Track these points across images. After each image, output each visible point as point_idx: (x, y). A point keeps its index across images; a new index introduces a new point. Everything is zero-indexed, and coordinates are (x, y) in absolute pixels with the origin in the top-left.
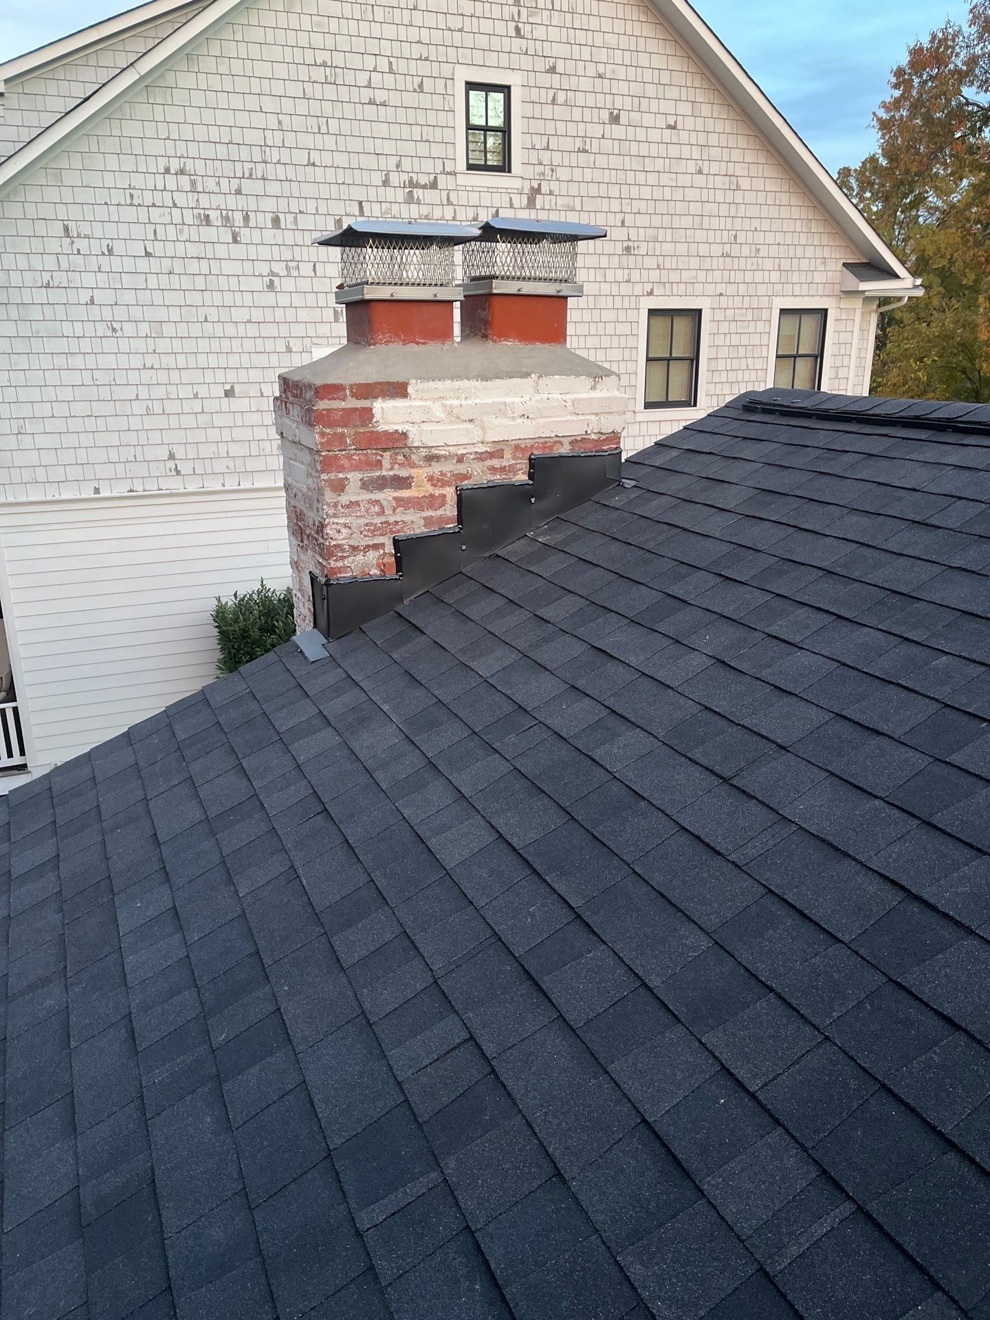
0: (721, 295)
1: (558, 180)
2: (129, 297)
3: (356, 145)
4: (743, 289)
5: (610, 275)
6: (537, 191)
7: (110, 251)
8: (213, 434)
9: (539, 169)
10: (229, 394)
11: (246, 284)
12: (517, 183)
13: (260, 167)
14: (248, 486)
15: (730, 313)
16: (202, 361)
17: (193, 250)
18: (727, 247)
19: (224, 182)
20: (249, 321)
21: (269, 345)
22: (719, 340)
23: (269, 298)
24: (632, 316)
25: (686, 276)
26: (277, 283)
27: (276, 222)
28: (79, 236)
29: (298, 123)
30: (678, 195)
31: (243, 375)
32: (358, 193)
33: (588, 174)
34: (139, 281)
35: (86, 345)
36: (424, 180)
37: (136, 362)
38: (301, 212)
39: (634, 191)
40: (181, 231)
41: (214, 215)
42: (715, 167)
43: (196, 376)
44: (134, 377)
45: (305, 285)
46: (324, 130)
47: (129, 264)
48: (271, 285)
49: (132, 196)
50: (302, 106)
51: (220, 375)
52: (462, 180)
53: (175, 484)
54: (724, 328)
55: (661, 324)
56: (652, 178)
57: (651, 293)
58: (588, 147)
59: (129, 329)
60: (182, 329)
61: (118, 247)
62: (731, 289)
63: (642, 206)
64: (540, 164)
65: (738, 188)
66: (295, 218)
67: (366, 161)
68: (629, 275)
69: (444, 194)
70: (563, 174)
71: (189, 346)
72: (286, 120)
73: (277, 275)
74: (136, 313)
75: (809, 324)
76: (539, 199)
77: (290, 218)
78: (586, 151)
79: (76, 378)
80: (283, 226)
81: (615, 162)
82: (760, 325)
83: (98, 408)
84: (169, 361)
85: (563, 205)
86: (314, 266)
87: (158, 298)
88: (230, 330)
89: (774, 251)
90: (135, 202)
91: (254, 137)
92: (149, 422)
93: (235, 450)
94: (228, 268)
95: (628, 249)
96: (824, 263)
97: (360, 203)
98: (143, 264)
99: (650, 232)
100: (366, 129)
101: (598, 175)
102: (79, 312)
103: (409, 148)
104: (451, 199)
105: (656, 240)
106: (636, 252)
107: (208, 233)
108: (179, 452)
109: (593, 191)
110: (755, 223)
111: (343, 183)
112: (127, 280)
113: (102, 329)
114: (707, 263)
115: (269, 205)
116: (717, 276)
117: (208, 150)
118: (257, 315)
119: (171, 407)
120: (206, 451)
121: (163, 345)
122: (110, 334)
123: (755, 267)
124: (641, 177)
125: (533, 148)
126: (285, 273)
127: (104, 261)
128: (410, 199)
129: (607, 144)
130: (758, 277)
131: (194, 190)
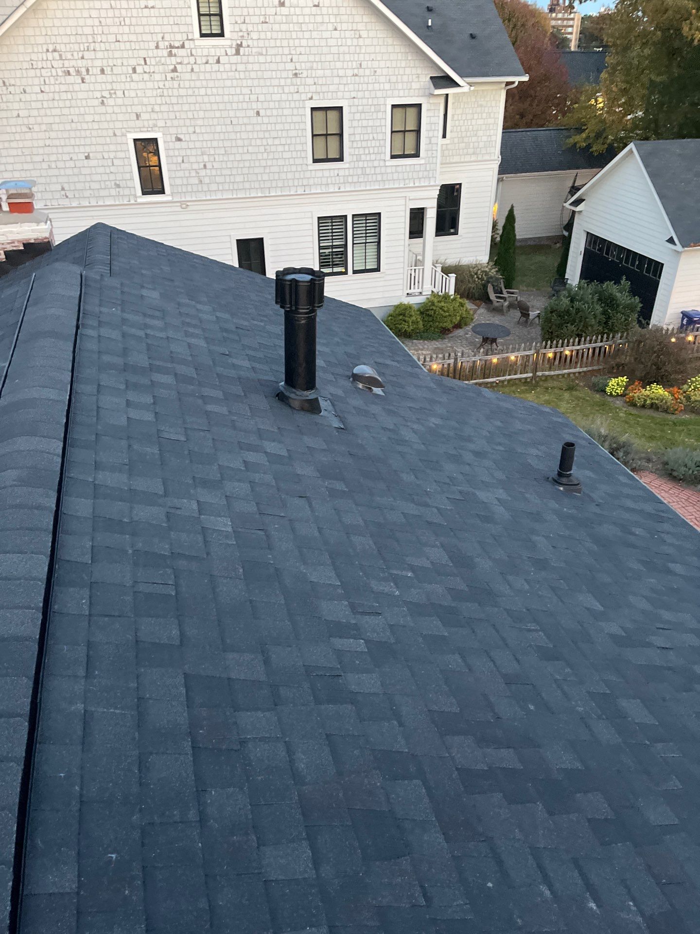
0: (354, 98)
1: (252, 39)
2: (35, 113)
3: (139, 29)
4: (367, 94)
5: (286, 90)
6: (240, 46)
7: (25, 92)
8: (82, 178)
9: (241, 34)
10: (87, 158)
11: (91, 103)
12: (228, 43)
13: (92, 45)
14: (102, 204)
15: (360, 108)
16: (72, 142)
17: (63, 88)
18: (356, 71)
19: (75, 54)
20: (93, 121)
21: (105, 133)
22: (355, 124)
23: (102, 109)
24: (301, 111)
25: (332, 88)
26: (105, 102)
27: (102, 71)
28: (10, 85)
29: (109, 21)
30: (323, 43)
31: (93, 148)
32: (143, 54)
33: (269, 35)
34: (39, 105)
35: (18, 137)
36: (177, 44)
37: (41, 143)
38: (114, 65)
39: (297, 42)
40: (57, 80)
41: (72, 70)
42: (345, 26)
43: (70, 149)
44: (41, 151)
45: (120, 101)
46: (123, 23)
47: (34, 97)
48: (103, 103)
49: (32, 64)
50: (111, 13)
51: (82, 149)
52: (197, 43)
53: (66, 202)
54: (357, 116)
55: (319, 115)
56: (307, 35)
57: (311, 98)
58: (267, 20)
59: (36, 128)
60: (61, 127)
61: (28, 89)
62: (360, 94)
63: (303, 50)
64: (241, 31)
65: (360, 37)
66: (112, 68)
67: (146, 37)
68: (298, 89)
69: (189, 51)
70: (255, 36)
71: (66, 135)
72: (103, 20)
73: (105, 97)
74: (39, 119)
75: (411, 112)
76: (242, 50)
77: (109, 69)
78: (267, 23)
79: (14, 152)
80: (106, 73)
81: (284, 27)
82: (380, 115)
83: (26, 167)
84: (57, 142)
85: (256, 53)
86: (124, 92)
87: (48, 112)
88: (85, 126)
89: (385, 72)
90: (34, 67)
91: (88, 30)
92: (51, 172)
93: (95, 186)
94: (81, 95)
95: (296, 74)
96: (418, 77)
97: (145, 59)
98: (40, 96)
99: (309, 65)
100: (144, 21)
101: (275, 35)
102: (13, 121)
103: (168, 29)
104: (193, 53)
105: (312, 69)
106: (301, 76)
107: (70, 79)
108: (66, 187)
109: (272, 43)
110: (373, 56)
111: (135, 49)
112: (34, 105)
113: (25, 129)
114: (344, 81)
115: (98, 63)
116: (351, 87)
117: (66, 39)
118: (97, 118)
119: (61, 165)
120: (79, 186)
121: (53, 135)
122: (28, 130)
123: (374, 81)
124: (300, 35)
125: (236, 23)
126: (108, 96)
127: (23, 96)
128: (170, 54)
129: (278, 18)
130: (377, 86)
131: (61, 58)
